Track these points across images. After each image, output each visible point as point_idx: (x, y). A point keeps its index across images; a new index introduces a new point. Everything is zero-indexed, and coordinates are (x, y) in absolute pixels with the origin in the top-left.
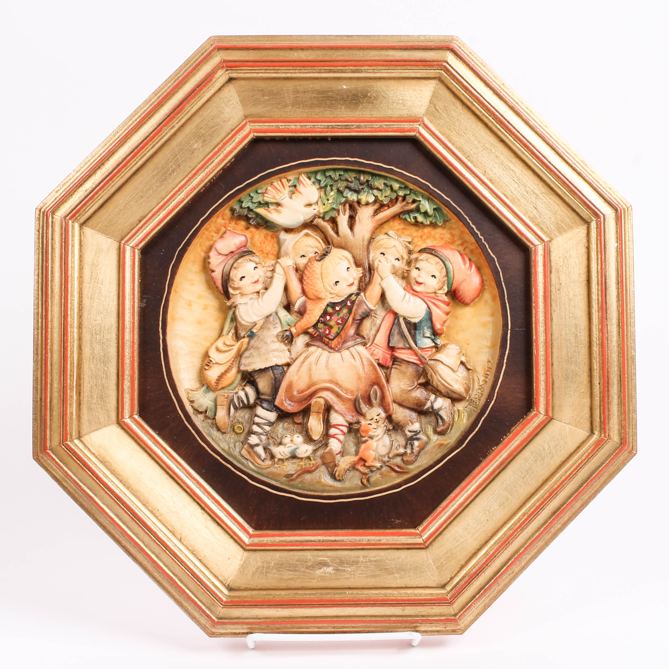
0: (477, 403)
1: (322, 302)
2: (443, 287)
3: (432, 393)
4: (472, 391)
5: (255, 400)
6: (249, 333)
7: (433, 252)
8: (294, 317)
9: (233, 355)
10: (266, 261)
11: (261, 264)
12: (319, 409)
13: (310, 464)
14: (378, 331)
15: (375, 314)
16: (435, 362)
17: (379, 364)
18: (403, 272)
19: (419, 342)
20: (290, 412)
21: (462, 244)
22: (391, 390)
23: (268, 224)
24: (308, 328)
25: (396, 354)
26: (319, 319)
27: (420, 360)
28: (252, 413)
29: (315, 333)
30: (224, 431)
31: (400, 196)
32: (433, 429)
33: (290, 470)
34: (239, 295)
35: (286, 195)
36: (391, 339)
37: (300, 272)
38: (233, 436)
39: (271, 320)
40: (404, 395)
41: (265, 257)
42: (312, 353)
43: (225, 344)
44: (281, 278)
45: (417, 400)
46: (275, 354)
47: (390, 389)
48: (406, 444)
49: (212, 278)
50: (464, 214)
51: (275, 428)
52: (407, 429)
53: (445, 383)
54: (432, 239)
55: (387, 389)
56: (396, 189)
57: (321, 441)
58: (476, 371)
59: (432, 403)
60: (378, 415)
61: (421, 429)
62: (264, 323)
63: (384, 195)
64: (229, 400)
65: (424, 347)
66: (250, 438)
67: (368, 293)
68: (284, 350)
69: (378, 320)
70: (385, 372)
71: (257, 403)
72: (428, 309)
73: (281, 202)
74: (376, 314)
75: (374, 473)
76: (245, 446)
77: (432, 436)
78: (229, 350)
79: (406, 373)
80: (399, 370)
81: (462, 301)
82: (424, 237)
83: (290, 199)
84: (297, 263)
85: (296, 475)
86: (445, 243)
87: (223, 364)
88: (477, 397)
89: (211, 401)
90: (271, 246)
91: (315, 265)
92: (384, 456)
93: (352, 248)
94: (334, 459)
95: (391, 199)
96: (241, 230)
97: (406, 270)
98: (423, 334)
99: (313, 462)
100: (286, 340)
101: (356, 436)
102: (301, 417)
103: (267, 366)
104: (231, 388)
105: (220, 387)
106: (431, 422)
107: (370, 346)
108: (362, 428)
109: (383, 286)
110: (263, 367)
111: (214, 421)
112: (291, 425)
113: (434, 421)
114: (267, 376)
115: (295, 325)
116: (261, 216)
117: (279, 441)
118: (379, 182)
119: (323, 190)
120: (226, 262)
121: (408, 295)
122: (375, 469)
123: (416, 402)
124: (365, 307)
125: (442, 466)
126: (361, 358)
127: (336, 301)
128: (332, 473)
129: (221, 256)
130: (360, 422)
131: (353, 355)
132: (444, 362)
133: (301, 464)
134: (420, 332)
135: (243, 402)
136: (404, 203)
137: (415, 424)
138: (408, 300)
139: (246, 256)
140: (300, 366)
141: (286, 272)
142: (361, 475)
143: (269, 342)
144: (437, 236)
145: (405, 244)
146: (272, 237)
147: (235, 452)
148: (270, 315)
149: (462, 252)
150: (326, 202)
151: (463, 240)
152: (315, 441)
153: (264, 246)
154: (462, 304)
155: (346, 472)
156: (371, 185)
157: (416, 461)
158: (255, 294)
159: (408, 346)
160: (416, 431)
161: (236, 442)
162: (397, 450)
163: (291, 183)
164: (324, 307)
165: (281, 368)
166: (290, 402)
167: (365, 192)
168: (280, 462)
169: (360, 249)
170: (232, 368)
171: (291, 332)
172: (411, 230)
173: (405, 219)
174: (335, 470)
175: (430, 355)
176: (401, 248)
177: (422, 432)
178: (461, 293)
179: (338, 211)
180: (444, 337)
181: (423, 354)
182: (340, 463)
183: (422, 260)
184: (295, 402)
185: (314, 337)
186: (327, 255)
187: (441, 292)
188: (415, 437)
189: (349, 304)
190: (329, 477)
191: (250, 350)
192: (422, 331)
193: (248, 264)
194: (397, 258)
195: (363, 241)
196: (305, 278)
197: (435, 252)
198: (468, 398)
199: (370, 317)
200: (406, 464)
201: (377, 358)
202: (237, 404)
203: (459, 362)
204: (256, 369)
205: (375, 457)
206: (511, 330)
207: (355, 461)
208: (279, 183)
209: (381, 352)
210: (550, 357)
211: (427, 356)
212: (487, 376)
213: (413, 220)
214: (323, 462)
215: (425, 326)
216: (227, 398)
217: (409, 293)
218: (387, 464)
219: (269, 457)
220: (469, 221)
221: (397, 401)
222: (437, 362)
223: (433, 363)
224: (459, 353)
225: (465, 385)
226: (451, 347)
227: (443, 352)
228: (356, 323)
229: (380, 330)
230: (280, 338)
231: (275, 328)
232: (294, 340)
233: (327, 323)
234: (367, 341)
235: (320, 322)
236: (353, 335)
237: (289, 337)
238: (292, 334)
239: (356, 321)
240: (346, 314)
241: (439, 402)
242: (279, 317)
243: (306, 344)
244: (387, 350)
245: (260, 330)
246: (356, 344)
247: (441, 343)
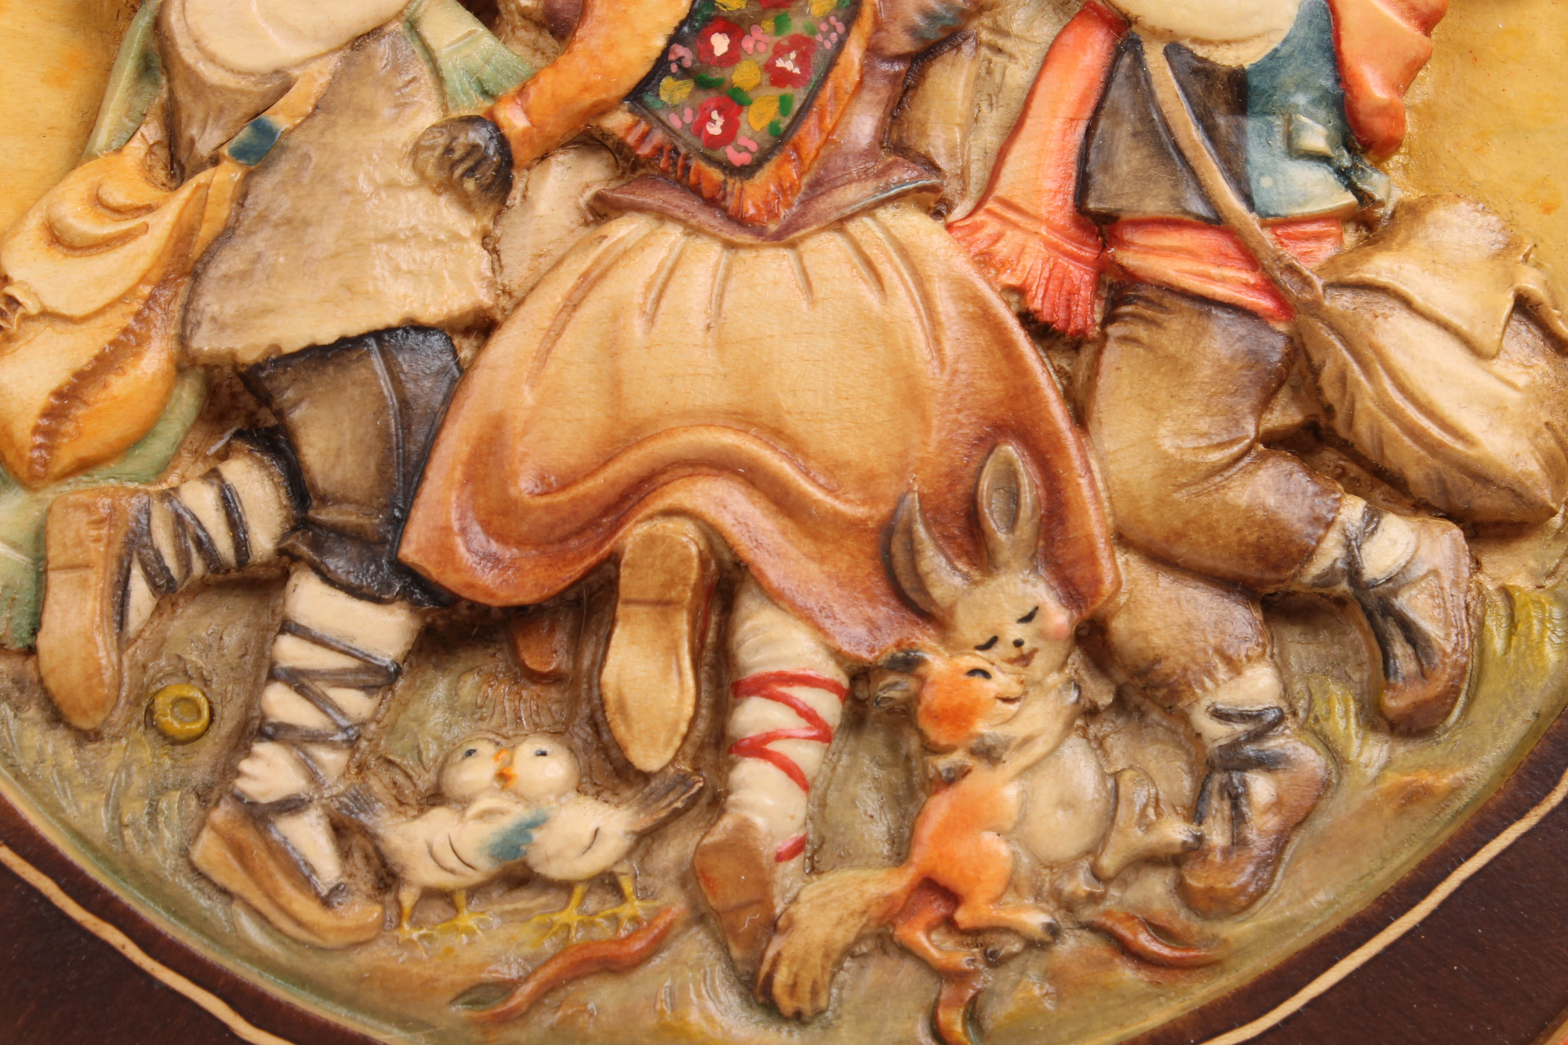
3: (1350, 490)
5: (284, 536)
6: (245, 134)
8: (519, 49)
9: (142, 264)
12: (668, 585)
13: (615, 920)
14: (1015, 129)
15: (997, 30)
16: (1363, 297)
17: (1026, 318)
19: (1262, 183)
20: (495, 603)
22: (1103, 471)
24: (603, 109)
25: (1129, 259)
26: (666, 52)
27: (1271, 287)
28: (265, 619)
29: (644, 137)
30: (86, 724)
32: (1359, 700)
33: (496, 958)
36: (1095, 165)
38: (146, 754)
39: (379, 65)
40: (1180, 496)
42: (626, 253)
43: (98, 202)
45: (1262, 526)
46: (403, 256)
47: (1095, 466)
48: (1202, 794)
51: (405, 706)
52: (1205, 702)
53: (1424, 422)
55: (1077, 463)
57: (684, 780)
59: (1351, 548)
60: (1028, 619)
61: (1283, 705)
62: (336, 78)
64: (121, 538)
65: (1297, 211)
66: (245, 765)
68: (456, 237)
69: (1013, 67)
70: (1060, 371)
71: (296, 558)
74: (1006, 34)
75: (1011, 972)
76: (220, 815)
77: (1356, 743)
78: (124, 238)
79: (1189, 367)
80: (1150, 348)
85: (528, 988)
87: (84, 319)
89: (15, 546)
92: (1068, 867)
94: (764, 886)
98: (1289, 138)
99: (634, 907)
100: (470, 172)
101: (893, 747)
102: (561, 639)
103: (354, 329)
104: (138, 463)
105: (66, 456)
106: (1344, 659)
107: (971, 214)
108: (931, 697)
110: (327, 335)
111: (30, 665)
112: (504, 689)
113: (1365, 655)
114: (355, 392)
115: (522, 92)
117: (425, 780)
122: (1016, 947)
123: (1252, 538)
125: (1424, 922)
126: (920, 281)
128: (754, 975)
130: (921, 661)
131: (869, 263)
132: (1418, 300)
133: (560, 918)
134: (1270, 126)
135: (205, 546)
137: (1248, 673)
140: (555, 333)
142: (930, 983)
143: (364, 186)
147: (157, 854)
148: (375, 33)
152: (646, 777)
155: (839, 965)
157: (1262, 892)
159: (1197, 207)
160: (1257, 716)
161: (164, 790)
162: (1148, 827)
165: (436, 341)
166: (494, 547)
168: (436, 912)
170: (142, 341)
171: (497, 127)
174: (770, 953)
175: (1332, 260)
177: (1291, 722)
180: (1405, 167)
181: (1291, 252)
182: (802, 912)
184: (520, 543)
185: (636, 163)
188: (1250, 750)
190: (731, 999)
191: (249, 233)
192: (1278, 122)
198: (1561, 516)
199: (967, 48)
200: (1204, 915)
201: (1013, 281)
202: (171, 562)
203: (1507, 303)
204: (289, 347)
205: (1014, 871)
207: (890, 898)
209: (1035, 246)
211: (1315, 265)
214: (693, 906)
215: (1302, 85)
216: (110, 520)
218: (1088, 914)
219: (364, 880)
221: (1136, 534)
222: (1376, 300)
223: (1353, 303)
224: (1503, 249)
225: (1547, 434)
226: (1454, 219)
227: (1404, 244)
228: (885, 75)
229: (1029, 122)
230: (430, 160)
231: (402, 106)
232: (519, 185)
233: (716, 74)
234: (951, 188)
235: (674, 68)
236: (871, 146)
237: (485, 158)
238: (503, 142)
239: (885, 67)
240: (826, 19)
241: (1394, 543)
242: (426, 48)
243: (591, 208)
244: (1071, 239)
245: (310, 116)
246: (890, 199)
247: (1389, 196)
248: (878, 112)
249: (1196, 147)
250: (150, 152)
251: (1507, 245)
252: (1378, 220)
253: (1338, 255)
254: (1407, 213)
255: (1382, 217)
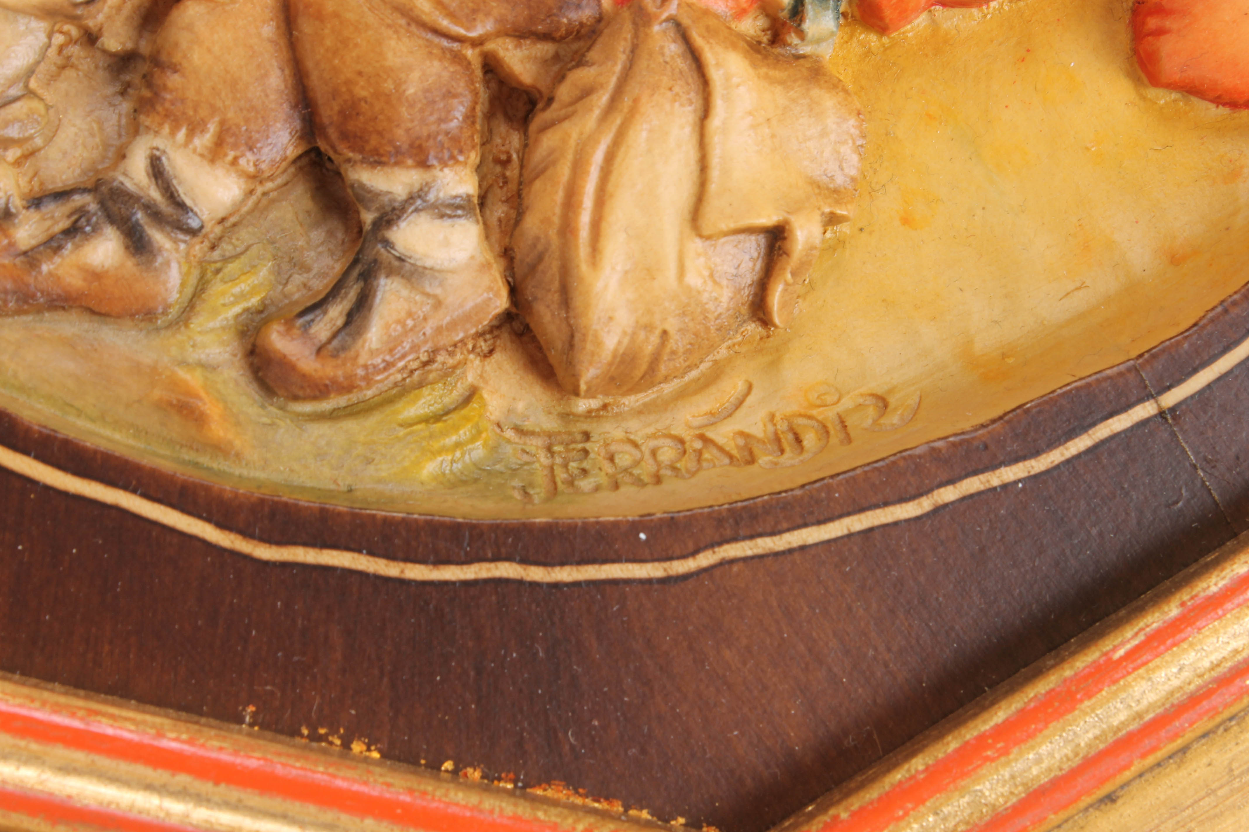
0: (585, 484)
3: (478, 169)
4: (640, 412)
16: (683, 65)
32: (262, 305)
45: (378, 95)
48: (62, 195)
52: (159, 142)
53: (588, 202)
58: (774, 364)
81: (1152, 23)
88: (624, 460)
106: (305, 268)
113: (315, 284)
123: (361, 92)
125: (48, 489)
132: (715, 122)
137: (221, 172)
154: (1124, 37)
175: (707, 13)
177: (198, 248)
180: (869, 52)
198: (582, 405)
203: (769, 219)
206: (1162, 414)
210: (1151, 760)
212: (787, 440)
222: (690, 80)
223: (672, 57)
224: (828, 189)
225: (655, 339)
226: (831, 121)
227: (772, 81)
241: (446, 243)
247: (819, 41)
251: (836, 191)
252: (785, 44)
253: (716, 16)
254: (809, 69)
255: (789, 45)
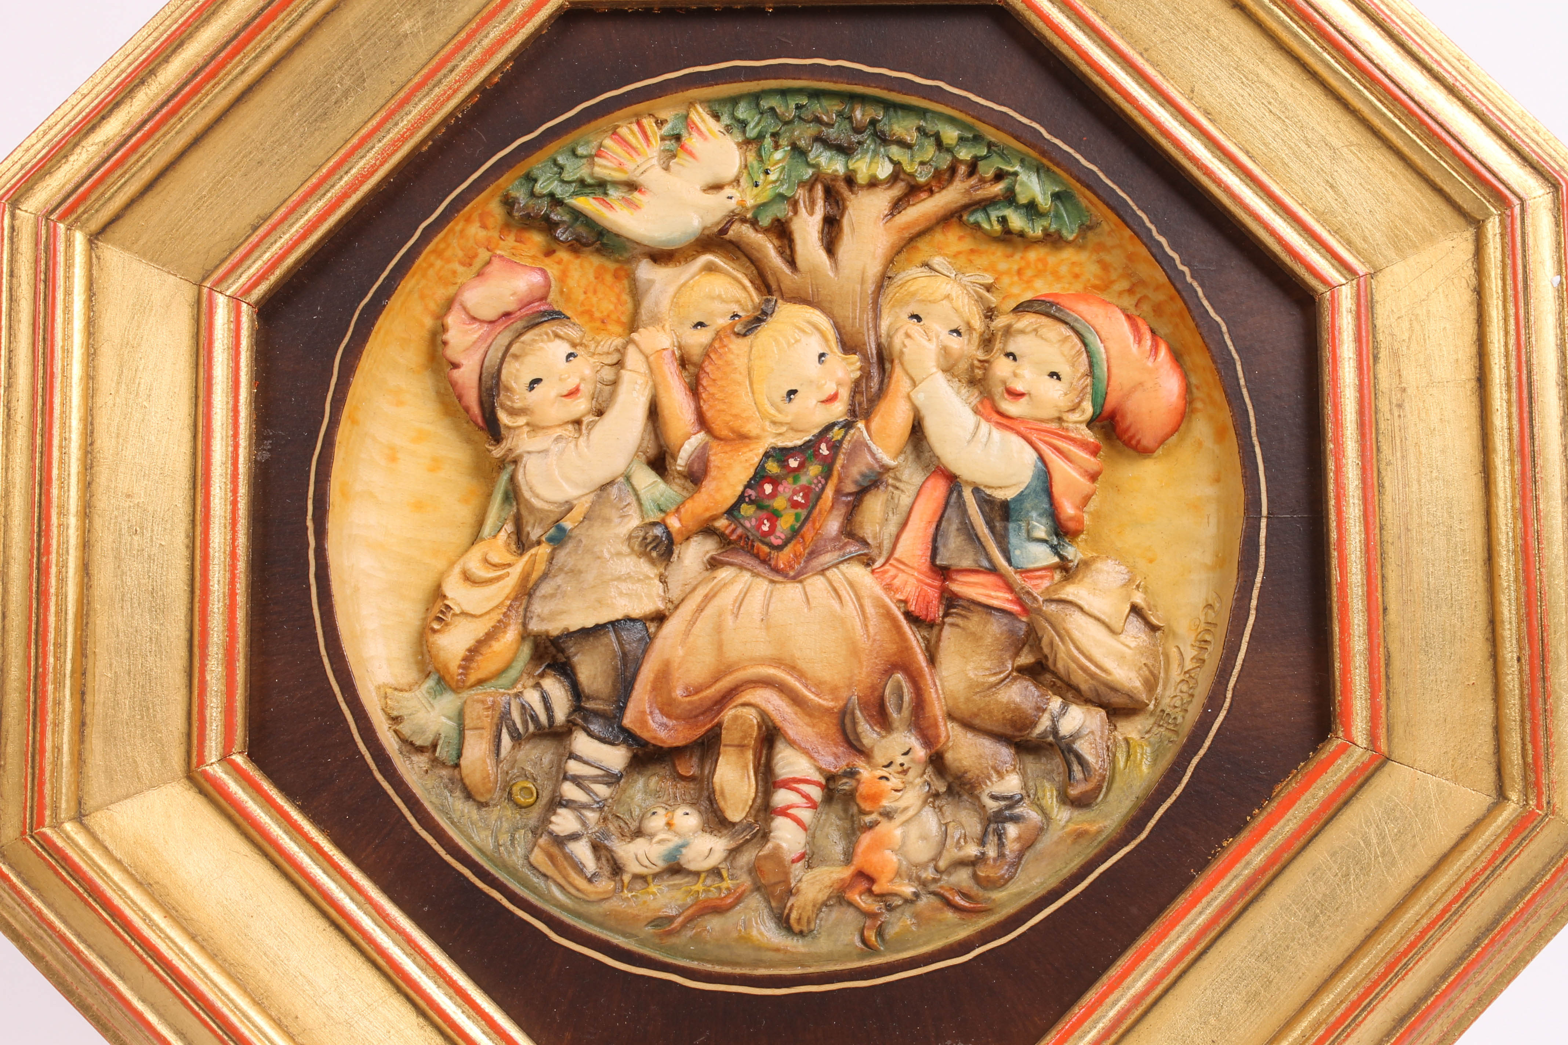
0: (1179, 720)
1: (752, 447)
2: (1079, 403)
3: (1055, 694)
4: (1165, 689)
5: (570, 714)
6: (552, 531)
7: (1053, 311)
8: (676, 488)
9: (507, 591)
10: (599, 338)
11: (586, 346)
12: (744, 738)
13: (719, 889)
14: (904, 525)
15: (896, 478)
16: (1060, 606)
17: (908, 615)
18: (972, 367)
19: (1016, 553)
20: (665, 746)
21: (1131, 291)
22: (942, 685)
23: (605, 241)
24: (715, 518)
25: (955, 587)
26: (743, 492)
27: (1019, 601)
28: (561, 750)
29: (733, 531)
30: (483, 800)
31: (962, 162)
32: (1058, 791)
33: (666, 906)
34: (526, 429)
35: (655, 161)
36: (940, 544)
37: (691, 369)
38: (509, 813)
39: (613, 497)
40: (977, 698)
41: (598, 330)
42: (725, 585)
43: (486, 561)
44: (640, 382)
45: (1013, 711)
46: (624, 587)
47: (938, 683)
48: (985, 833)
49: (454, 384)
50: (1135, 208)
51: (624, 791)
52: (987, 792)
53: (1088, 664)
54: (1050, 278)
55: (930, 682)
56: (950, 142)
57: (750, 826)
58: (1175, 635)
59: (1054, 721)
60: (906, 754)
61: (1024, 792)
62: (593, 503)
63: (918, 160)
64: (497, 715)
65: (1031, 566)
66: (553, 819)
67: (876, 422)
68: (648, 578)
69: (903, 497)
70: (924, 638)
71: (575, 724)
72: (1040, 464)
73: (642, 180)
74: (900, 481)
75: (897, 914)
76: (542, 841)
77: (1056, 810)
78: (498, 579)
79: (981, 638)
80: (963, 629)
81: (1134, 442)
82: (1029, 273)
83: (663, 173)
84: (683, 343)
85: (680, 919)
86: (1085, 288)
87: (481, 616)
88: (1178, 703)
89: (449, 718)
90: (614, 299)
91: (732, 346)
92: (924, 866)
93: (831, 302)
94: (787, 873)
95: (936, 169)
96: (533, 257)
97: (980, 361)
98: (1028, 532)
99: (728, 883)
100: (654, 548)
101: (846, 811)
102: (695, 760)
103: (602, 620)
104: (504, 680)
105: (473, 678)
106: (1052, 771)
107: (883, 565)
108: (863, 789)
109: (917, 403)
110: (590, 623)
111: (456, 772)
112: (669, 783)
113: (1061, 770)
114: (602, 649)
115: (678, 510)
116: (586, 216)
117: (634, 826)
118: (905, 123)
119: (753, 147)
120: (489, 340)
121: (985, 427)
122: (900, 902)
123: (1009, 717)
124: (869, 458)
125: (1082, 892)
126: (859, 598)
127: (790, 444)
128: (782, 914)
129: (476, 325)
130: (858, 773)
131: (835, 590)
132: (1086, 607)
133: (694, 888)
134: (1020, 527)
135: (535, 718)
136: (973, 181)
137: (1007, 778)
138: (984, 440)
139: (546, 325)
140: (693, 622)
141: (654, 366)
142: (861, 918)
143: (606, 555)
144: (1064, 270)
145: (976, 292)
146: (616, 276)
147: (514, 858)
148: (611, 483)
149: (1132, 311)
150: (761, 178)
151: (1134, 280)
152: (734, 824)
153: (594, 300)
154: (1132, 452)
155: (820, 910)
156: (883, 133)
157: (1011, 878)
158: (570, 427)
159: (986, 564)
160: (1012, 797)
161: (517, 829)
162: (960, 848)
163: (666, 129)
164: (756, 460)
165: (639, 625)
166: (665, 720)
167: (867, 151)
168: (638, 885)
169: (854, 303)
170: (506, 626)
171: (666, 527)
172: (993, 254)
173: (977, 226)
174: (789, 905)
175: (1047, 588)
176: (966, 300)
177: (1026, 801)
178: (1129, 419)
179: (795, 204)
180: (1086, 541)
181: (1028, 585)
182: (803, 886)
183: (1022, 332)
184: (677, 718)
185: (730, 543)
186: (764, 321)
187: (1075, 417)
188: (1007, 813)
189: (824, 450)
190: (771, 925)
191: (555, 576)
192: (1023, 524)
193: (550, 345)
194: (954, 327)
195: (863, 282)
196: (705, 382)
197: (1060, 310)
198: (1151, 707)
199: (882, 488)
200: (985, 888)
201: (902, 598)
202: (519, 726)
203: (1127, 608)
204: (572, 629)
205: (899, 868)
206: (1268, 518)
207: (842, 880)
208: (635, 127)
209: (912, 581)
210: (1380, 589)
211: (1040, 591)
212: (1203, 645)
213: (997, 227)
214: (754, 883)
215: (1035, 508)
216: (492, 707)
217: (988, 420)
218: (933, 887)
219: (607, 870)
220: (1148, 224)
221: (957, 714)
222: (1068, 608)
223: (1056, 609)
224: (1127, 583)
225: (1145, 669)
226: (1105, 568)
227: (1081, 580)
228: (844, 502)
229: (910, 523)
230: (636, 544)
231: (622, 517)
232: (676, 552)
233: (767, 502)
234: (874, 552)
235: (747, 499)
236: (837, 535)
237: (661, 541)
238: (669, 534)
239: (844, 499)
240: (816, 477)
241: (1074, 718)
242: (634, 489)
243: (709, 563)
244: (929, 577)
245: (581, 522)
246: (845, 560)
247: (1075, 557)
248: (841, 519)
249: (985, 536)
250: (509, 537)
